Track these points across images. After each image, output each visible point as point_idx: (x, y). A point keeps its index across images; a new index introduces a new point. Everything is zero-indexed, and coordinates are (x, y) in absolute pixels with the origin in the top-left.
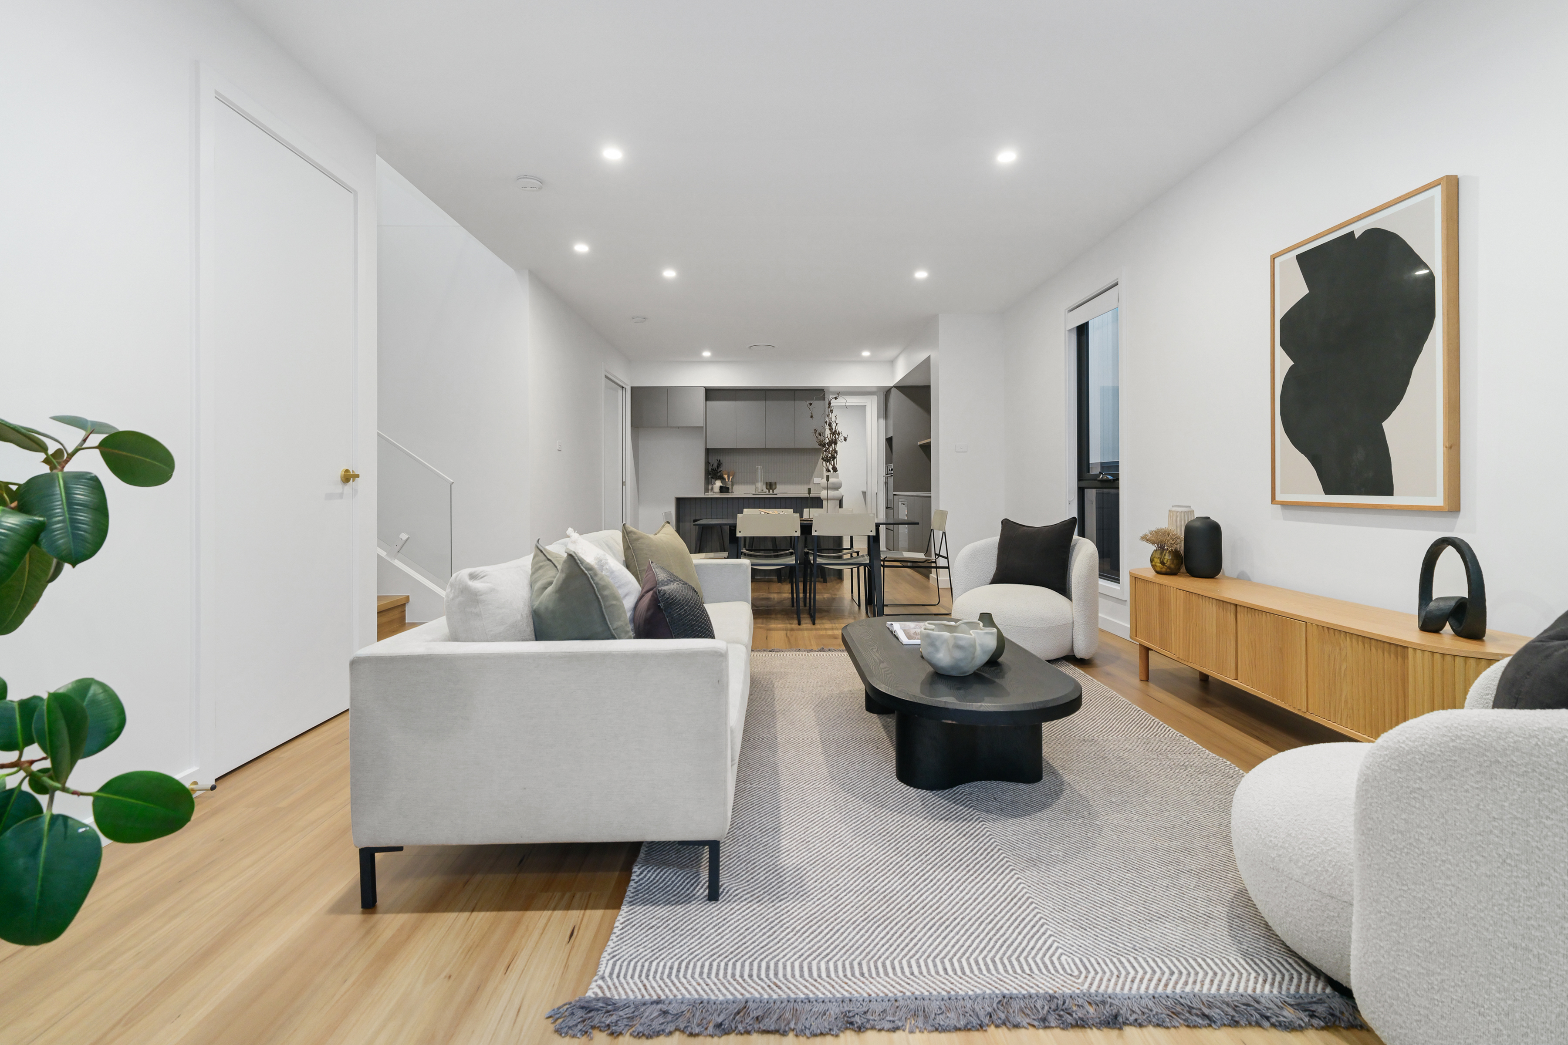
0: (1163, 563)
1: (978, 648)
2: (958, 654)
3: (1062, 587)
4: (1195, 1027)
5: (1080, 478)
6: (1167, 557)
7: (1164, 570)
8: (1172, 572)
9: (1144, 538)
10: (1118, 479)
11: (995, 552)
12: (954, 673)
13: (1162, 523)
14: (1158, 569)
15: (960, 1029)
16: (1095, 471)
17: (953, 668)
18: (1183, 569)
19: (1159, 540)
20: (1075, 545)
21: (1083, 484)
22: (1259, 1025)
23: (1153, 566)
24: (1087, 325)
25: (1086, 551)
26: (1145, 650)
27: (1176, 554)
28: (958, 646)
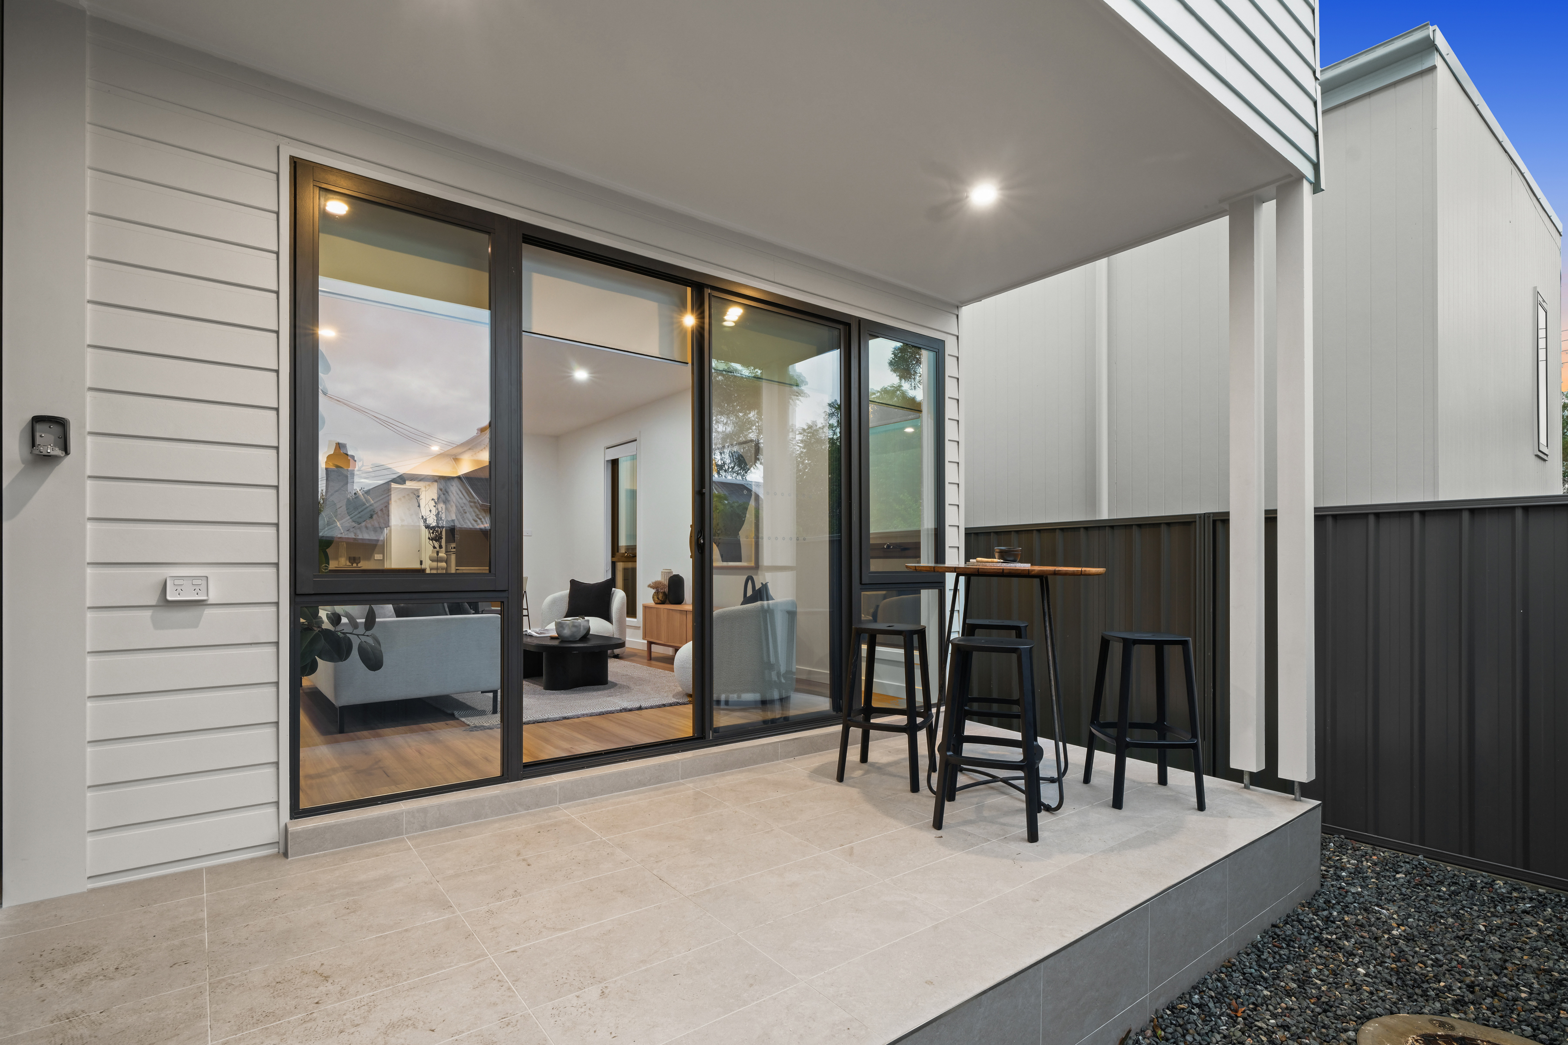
0: (658, 598)
1: (582, 627)
2: (574, 629)
3: (607, 617)
4: (662, 707)
5: (613, 555)
6: (660, 596)
7: (659, 602)
8: (663, 603)
9: (649, 586)
10: (636, 556)
11: (567, 599)
12: (571, 639)
13: (659, 578)
14: (656, 602)
16: (622, 551)
17: (571, 636)
18: (667, 601)
19: (656, 586)
20: (613, 593)
21: (614, 559)
22: (677, 705)
23: (654, 600)
24: (618, 459)
25: (619, 596)
26: (650, 643)
27: (664, 593)
28: (574, 626)
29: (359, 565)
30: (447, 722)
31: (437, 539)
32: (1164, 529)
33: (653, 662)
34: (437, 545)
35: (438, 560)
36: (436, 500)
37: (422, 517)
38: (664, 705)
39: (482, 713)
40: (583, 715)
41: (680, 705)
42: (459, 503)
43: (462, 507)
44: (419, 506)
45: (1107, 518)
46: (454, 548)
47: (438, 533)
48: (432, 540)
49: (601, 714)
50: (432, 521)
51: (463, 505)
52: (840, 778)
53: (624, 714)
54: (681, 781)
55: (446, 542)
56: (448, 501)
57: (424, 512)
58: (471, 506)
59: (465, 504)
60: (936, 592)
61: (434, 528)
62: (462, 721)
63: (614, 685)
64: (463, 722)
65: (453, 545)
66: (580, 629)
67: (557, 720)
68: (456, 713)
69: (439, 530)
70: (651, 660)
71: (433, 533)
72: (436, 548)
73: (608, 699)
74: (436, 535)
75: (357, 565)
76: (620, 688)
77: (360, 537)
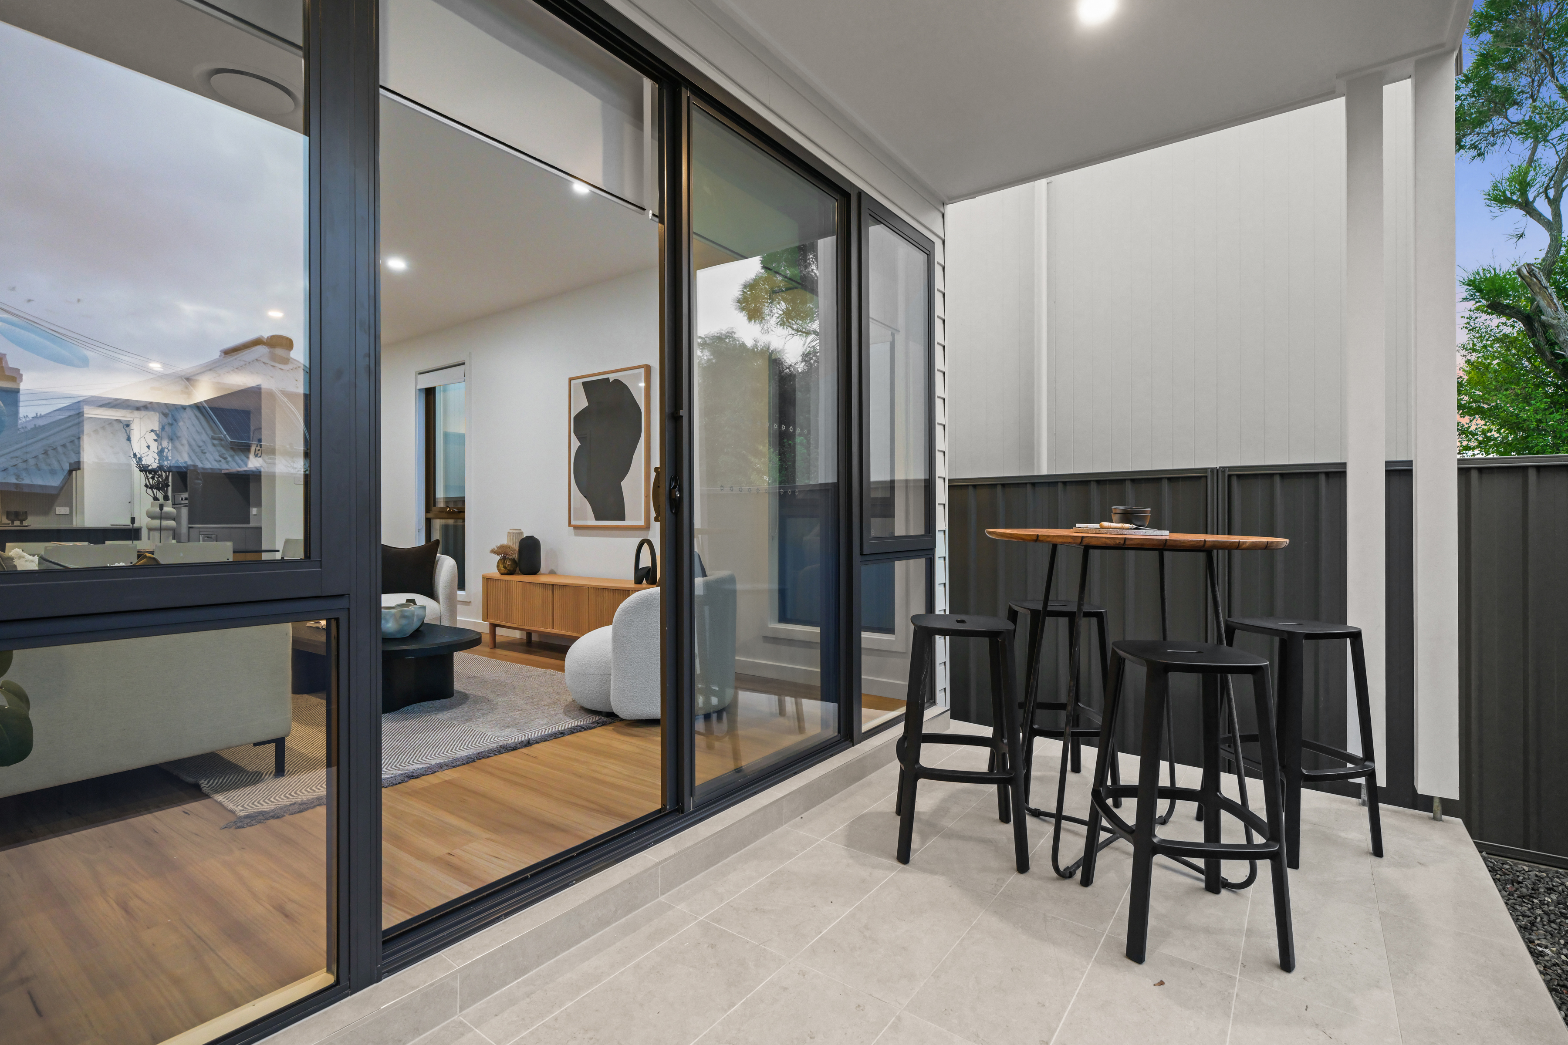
0: (505, 567)
2: (404, 622)
3: (431, 593)
4: (559, 737)
5: (428, 510)
6: (507, 563)
7: (506, 572)
8: (511, 573)
9: (492, 551)
10: (464, 512)
12: (399, 636)
13: (504, 541)
14: (502, 572)
15: (464, 764)
16: (441, 504)
17: (399, 631)
18: (518, 570)
19: (500, 550)
20: (438, 561)
21: (429, 516)
22: (580, 731)
23: (499, 570)
24: (434, 388)
25: (446, 565)
26: (494, 626)
27: (513, 560)
28: (403, 616)
29: (25, 523)
30: (188, 807)
31: (161, 486)
32: (1165, 486)
33: (499, 651)
34: (160, 495)
35: (162, 517)
36: (158, 432)
37: (135, 455)
38: (562, 734)
39: (254, 778)
40: (442, 767)
41: (585, 730)
42: (194, 440)
43: (200, 447)
44: (129, 439)
45: (1046, 474)
46: (186, 499)
47: (162, 478)
48: (152, 487)
49: (469, 761)
50: (151, 461)
51: (201, 444)
52: (904, 855)
53: (505, 757)
54: (662, 899)
55: (173, 491)
56: (178, 438)
57: (138, 446)
58: (214, 445)
59: (204, 442)
60: (921, 562)
61: (154, 472)
62: (216, 801)
63: (465, 698)
64: (220, 804)
65: (185, 495)
66: (413, 620)
67: (400, 783)
68: (204, 784)
69: (164, 474)
70: (495, 647)
71: (153, 478)
72: (158, 500)
73: (468, 726)
74: (158, 481)
75: (22, 522)
76: (476, 702)
77: (27, 481)
